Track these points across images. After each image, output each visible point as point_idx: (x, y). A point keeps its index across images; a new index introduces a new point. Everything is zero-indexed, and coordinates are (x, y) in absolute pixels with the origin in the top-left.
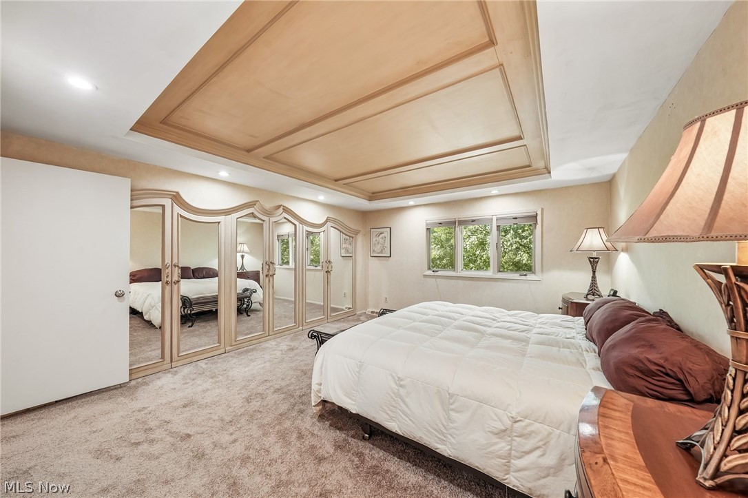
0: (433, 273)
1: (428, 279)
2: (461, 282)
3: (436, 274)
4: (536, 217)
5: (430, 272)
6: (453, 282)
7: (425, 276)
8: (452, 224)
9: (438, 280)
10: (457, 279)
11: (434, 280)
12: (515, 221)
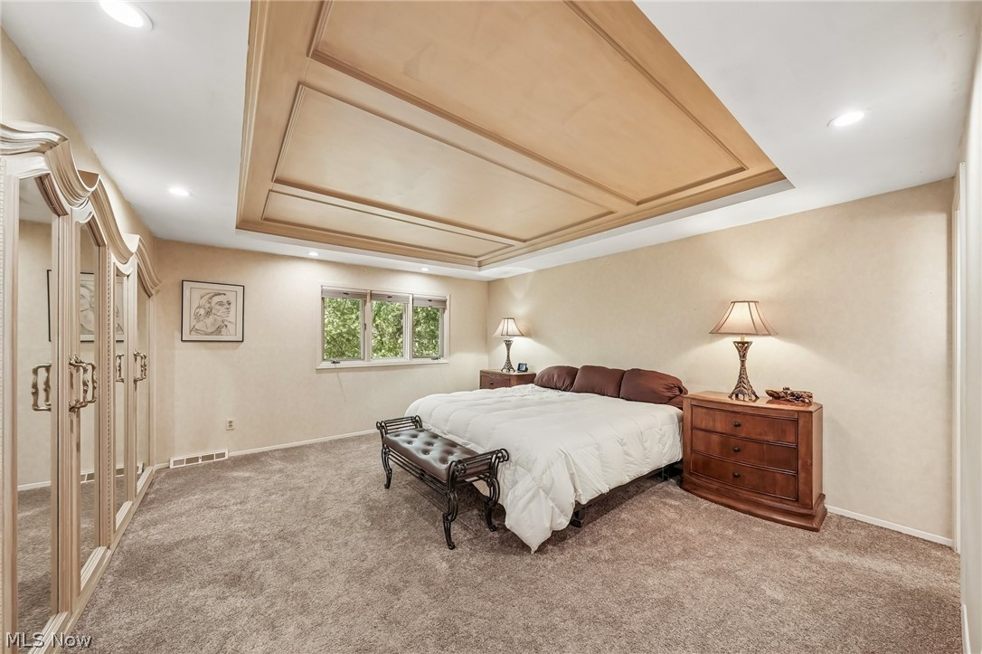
0: (333, 366)
1: (325, 376)
2: (373, 374)
3: (338, 366)
4: (445, 302)
5: (327, 365)
6: (364, 374)
7: (319, 371)
8: (360, 297)
9: (340, 374)
10: (368, 370)
11: (334, 375)
12: (431, 304)
